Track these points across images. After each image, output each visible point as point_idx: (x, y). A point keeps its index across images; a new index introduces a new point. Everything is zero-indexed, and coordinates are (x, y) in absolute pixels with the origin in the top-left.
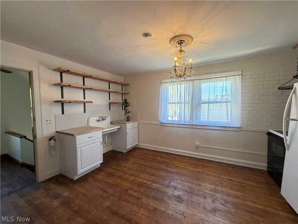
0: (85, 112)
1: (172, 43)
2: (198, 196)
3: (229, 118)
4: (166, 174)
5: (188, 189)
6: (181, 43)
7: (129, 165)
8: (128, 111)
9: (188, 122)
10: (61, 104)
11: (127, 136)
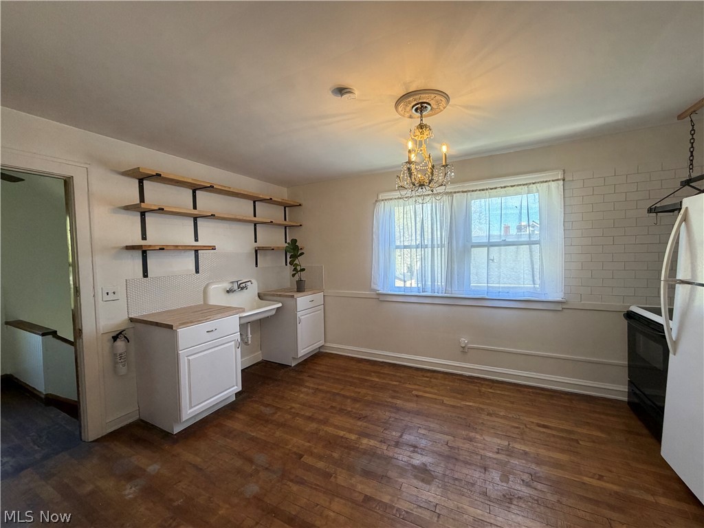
0: (197, 272)
1: (400, 109)
2: (469, 467)
3: (538, 281)
4: (393, 415)
5: (445, 450)
6: (421, 108)
7: (303, 395)
8: (299, 268)
9: (440, 291)
10: (140, 253)
11: (299, 326)
